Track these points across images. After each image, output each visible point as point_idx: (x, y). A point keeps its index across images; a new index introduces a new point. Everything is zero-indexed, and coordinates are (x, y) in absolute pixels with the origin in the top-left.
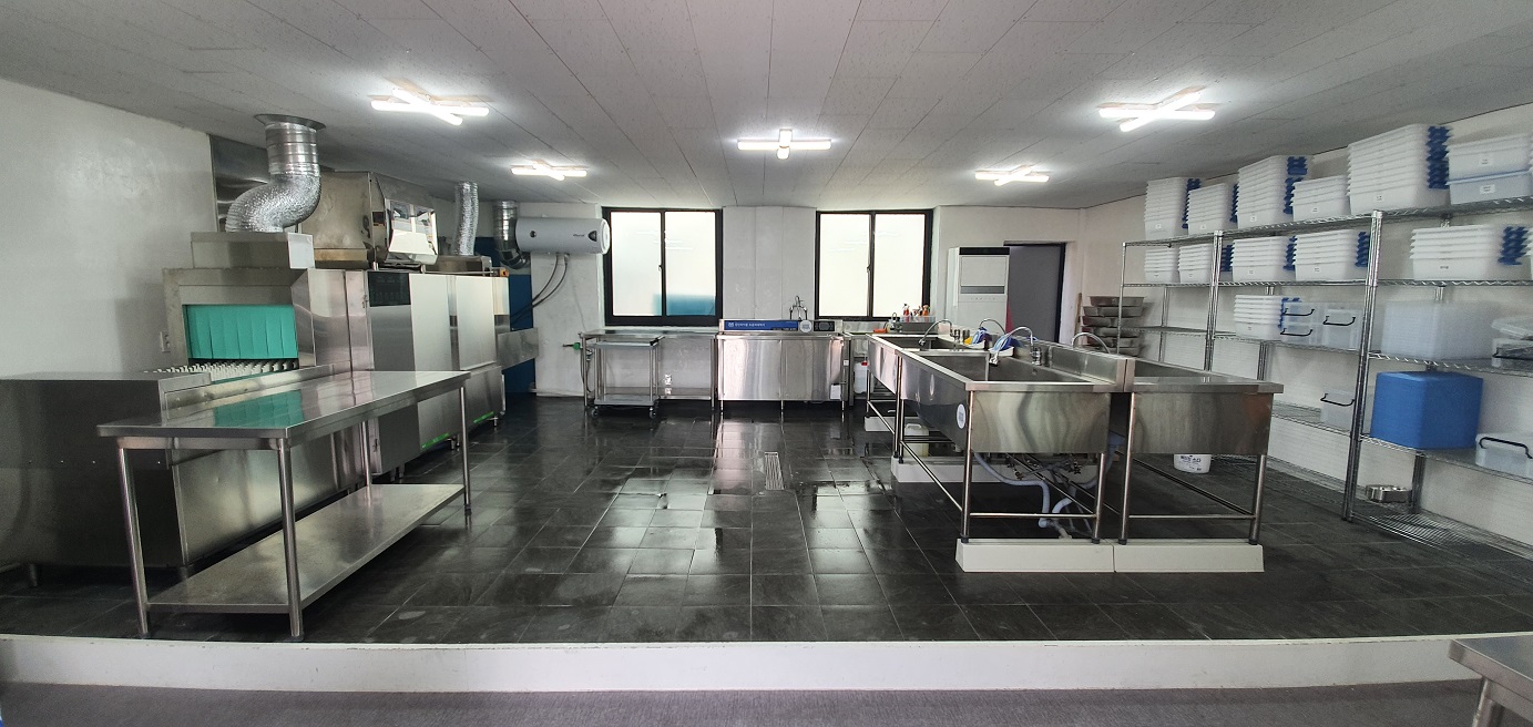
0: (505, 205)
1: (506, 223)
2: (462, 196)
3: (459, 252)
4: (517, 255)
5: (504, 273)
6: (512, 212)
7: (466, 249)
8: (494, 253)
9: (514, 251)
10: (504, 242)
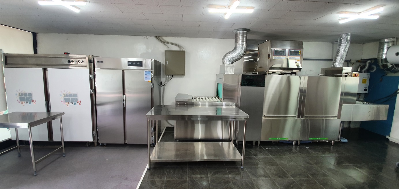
0: (386, 40)
1: (385, 50)
2: (341, 40)
3: (334, 66)
4: (391, 66)
5: (355, 75)
6: (391, 44)
7: (337, 65)
8: (378, 66)
9: (388, 64)
10: (382, 60)
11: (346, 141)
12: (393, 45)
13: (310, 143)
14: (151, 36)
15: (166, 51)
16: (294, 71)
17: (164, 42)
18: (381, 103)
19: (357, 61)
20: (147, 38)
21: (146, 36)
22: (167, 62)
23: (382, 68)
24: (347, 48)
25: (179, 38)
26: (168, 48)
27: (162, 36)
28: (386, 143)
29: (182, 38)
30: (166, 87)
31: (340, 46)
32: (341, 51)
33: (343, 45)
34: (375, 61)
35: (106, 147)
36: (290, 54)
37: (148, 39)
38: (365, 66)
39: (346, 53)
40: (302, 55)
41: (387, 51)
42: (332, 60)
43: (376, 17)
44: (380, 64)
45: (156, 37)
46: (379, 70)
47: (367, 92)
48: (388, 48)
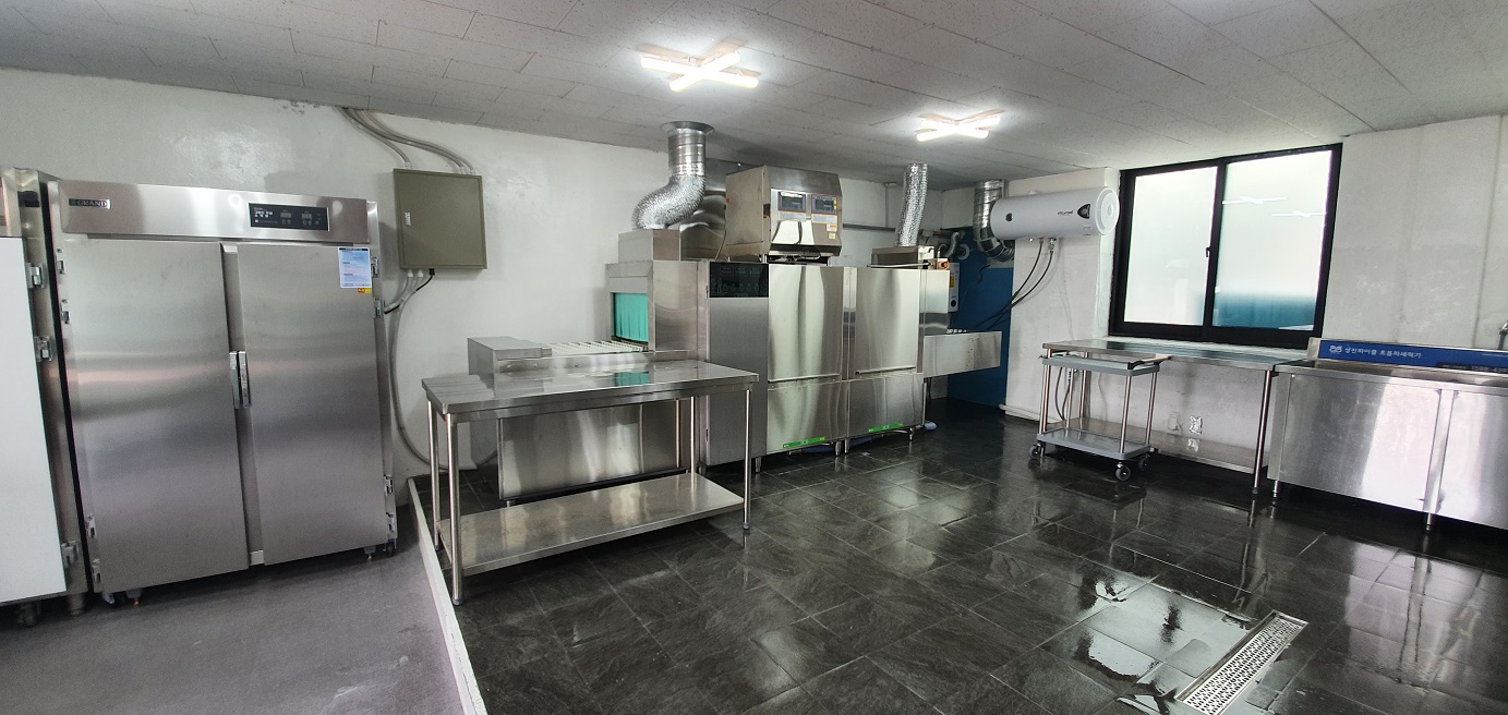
0: (987, 186)
1: (987, 207)
2: (909, 180)
3: (899, 243)
4: (998, 244)
5: (943, 265)
6: (995, 194)
7: (907, 240)
8: (973, 245)
9: (993, 240)
10: (982, 230)
11: (931, 425)
12: (1000, 197)
13: (869, 442)
14: (317, 104)
15: (397, 172)
16: (823, 254)
17: (386, 136)
18: (988, 330)
19: (935, 234)
20: (297, 109)
21: (294, 101)
22: (408, 215)
23: (982, 249)
24: (922, 200)
25: (447, 126)
26: (406, 159)
27: (374, 110)
28: (1001, 422)
29: (460, 127)
30: (404, 315)
31: (908, 194)
32: (912, 207)
33: (914, 192)
34: (968, 234)
35: (140, 605)
36: (817, 208)
37: (303, 112)
38: (949, 246)
39: (920, 213)
40: (839, 213)
41: (990, 210)
42: (892, 230)
43: (983, 135)
44: (979, 240)
45: (345, 109)
46: (975, 254)
47: (955, 309)
48: (992, 204)
